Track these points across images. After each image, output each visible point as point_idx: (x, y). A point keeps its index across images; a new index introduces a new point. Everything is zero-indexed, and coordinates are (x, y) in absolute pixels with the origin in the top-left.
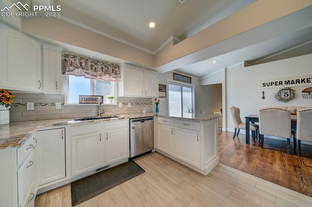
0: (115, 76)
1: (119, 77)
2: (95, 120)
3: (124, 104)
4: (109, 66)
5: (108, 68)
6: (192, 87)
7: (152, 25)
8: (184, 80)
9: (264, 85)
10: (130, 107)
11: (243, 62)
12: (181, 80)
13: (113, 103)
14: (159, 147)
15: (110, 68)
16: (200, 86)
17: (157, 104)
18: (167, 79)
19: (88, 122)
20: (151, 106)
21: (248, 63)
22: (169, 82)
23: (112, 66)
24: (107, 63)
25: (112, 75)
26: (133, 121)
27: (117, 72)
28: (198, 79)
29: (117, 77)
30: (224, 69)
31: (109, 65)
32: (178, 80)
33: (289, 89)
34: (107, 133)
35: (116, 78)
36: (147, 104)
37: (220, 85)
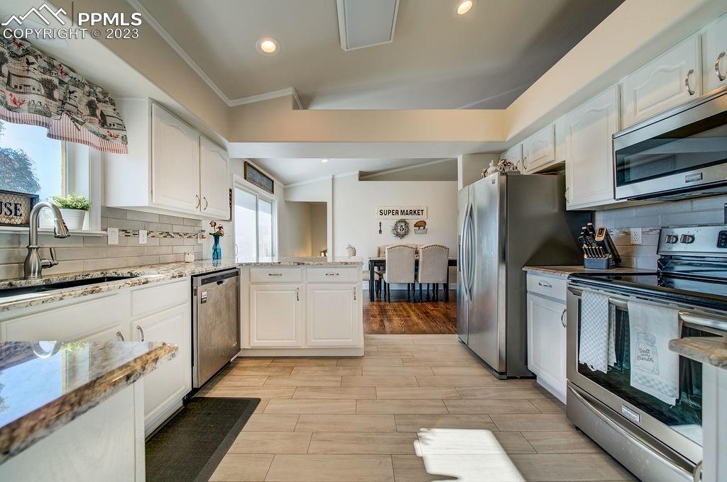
0: (103, 131)
1: (119, 139)
2: (103, 286)
3: (126, 231)
4: (75, 85)
5: (70, 93)
6: (271, 202)
7: (268, 46)
8: (262, 183)
9: (381, 213)
10: (145, 242)
11: (358, 172)
12: (258, 183)
13: (86, 227)
14: (256, 341)
15: (79, 93)
16: (286, 201)
17: (217, 237)
18: (234, 175)
19: (79, 296)
20: (199, 242)
21: (364, 176)
22: (236, 182)
23: (87, 89)
24: (71, 74)
25: (87, 123)
26: (204, 282)
27: (109, 120)
28: (282, 186)
29: (108, 137)
30: (331, 177)
31: (78, 84)
32: (253, 181)
33: (403, 221)
34: (140, 328)
35: (104, 137)
36: (190, 237)
37: (324, 205)
